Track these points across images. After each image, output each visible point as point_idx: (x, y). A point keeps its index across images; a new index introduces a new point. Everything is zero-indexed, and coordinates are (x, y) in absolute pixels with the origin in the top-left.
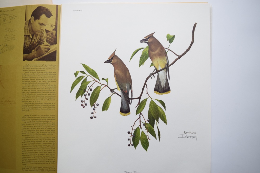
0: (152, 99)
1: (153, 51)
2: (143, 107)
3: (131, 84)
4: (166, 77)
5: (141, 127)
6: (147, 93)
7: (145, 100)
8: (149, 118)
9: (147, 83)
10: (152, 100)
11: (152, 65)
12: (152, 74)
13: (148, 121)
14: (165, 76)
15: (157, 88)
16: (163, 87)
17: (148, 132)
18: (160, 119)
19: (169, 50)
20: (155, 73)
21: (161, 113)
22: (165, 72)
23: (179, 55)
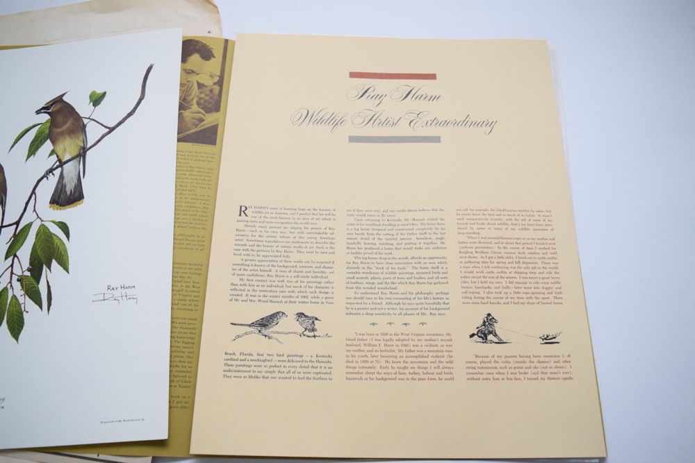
0: (42, 221)
1: (57, 127)
2: (21, 241)
3: (4, 198)
4: (77, 172)
5: (11, 286)
6: (35, 210)
7: (29, 226)
8: (31, 264)
9: (37, 191)
10: (43, 223)
11: (53, 152)
12: (51, 171)
13: (29, 270)
14: (76, 170)
15: (57, 197)
16: (68, 193)
17: (26, 296)
18: (54, 263)
19: (91, 119)
20: (57, 168)
21: (59, 248)
22: (77, 163)
23: (110, 126)
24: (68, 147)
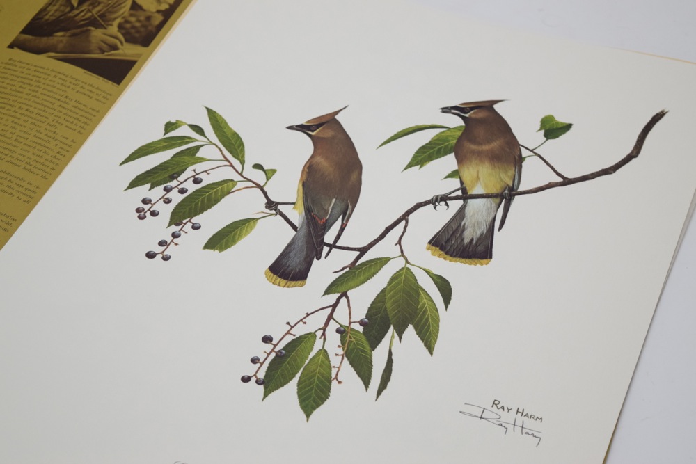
0: (407, 262)
1: (474, 141)
2: (362, 278)
3: (350, 207)
4: (490, 218)
5: (324, 334)
6: (399, 243)
7: (382, 262)
8: (367, 316)
9: (411, 217)
10: (408, 266)
11: (454, 174)
12: (445, 198)
13: (361, 323)
14: (489, 214)
15: (445, 239)
16: (466, 241)
17: (345, 359)
18: (410, 331)
19: (536, 154)
20: (457, 198)
21: (425, 312)
22: (494, 206)
23: (566, 176)
24: (484, 178)
